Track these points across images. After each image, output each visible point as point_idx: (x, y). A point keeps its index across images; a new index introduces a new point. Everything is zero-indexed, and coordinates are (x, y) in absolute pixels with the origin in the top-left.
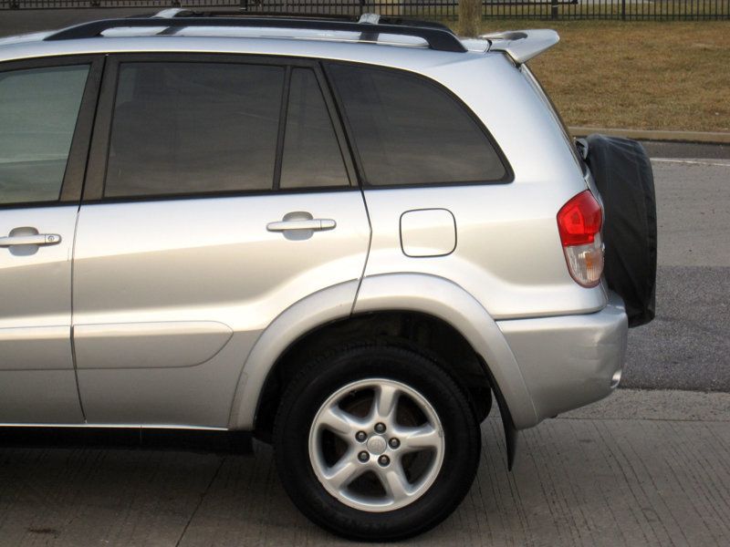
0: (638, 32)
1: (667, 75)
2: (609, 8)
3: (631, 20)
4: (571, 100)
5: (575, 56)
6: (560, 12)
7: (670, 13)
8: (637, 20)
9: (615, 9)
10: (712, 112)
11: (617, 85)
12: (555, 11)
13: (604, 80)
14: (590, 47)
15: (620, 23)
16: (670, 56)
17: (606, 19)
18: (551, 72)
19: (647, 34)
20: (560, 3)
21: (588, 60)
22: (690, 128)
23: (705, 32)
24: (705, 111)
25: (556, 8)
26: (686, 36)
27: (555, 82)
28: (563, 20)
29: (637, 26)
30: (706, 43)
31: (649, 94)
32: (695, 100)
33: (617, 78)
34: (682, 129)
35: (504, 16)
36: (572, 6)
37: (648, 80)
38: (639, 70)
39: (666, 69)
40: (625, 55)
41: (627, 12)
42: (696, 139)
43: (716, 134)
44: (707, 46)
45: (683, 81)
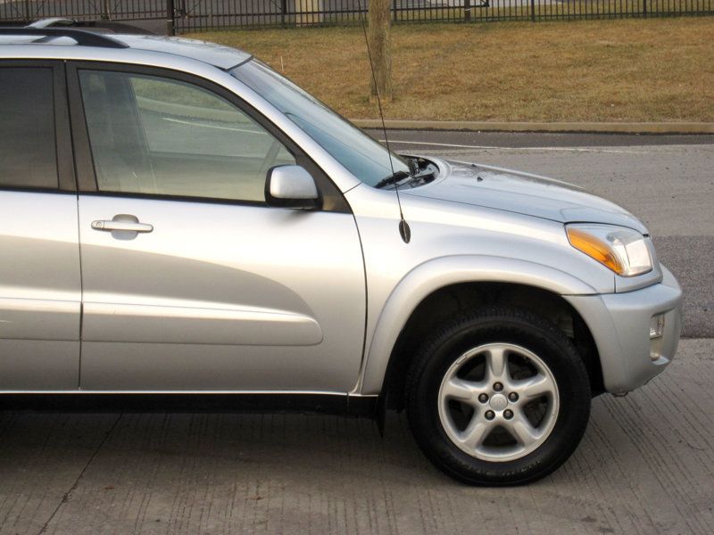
0: (546, 32)
1: (570, 71)
2: (519, 10)
3: (540, 21)
4: (477, 97)
5: (485, 56)
6: (472, 15)
7: (577, 12)
8: (546, 20)
9: (525, 10)
10: (608, 104)
11: (521, 82)
12: (468, 14)
13: (510, 78)
14: (500, 48)
15: (530, 24)
16: (573, 54)
17: (517, 20)
18: (461, 72)
19: (554, 33)
20: (472, 7)
21: (498, 59)
22: (587, 119)
23: (610, 30)
24: (601, 103)
25: (469, 12)
26: (591, 34)
27: (464, 81)
28: (476, 22)
29: (547, 26)
30: (609, 40)
31: (550, 89)
32: (593, 93)
33: (522, 75)
34: (578, 120)
35: (420, 20)
36: (484, 9)
37: (551, 76)
38: (544, 67)
39: (570, 66)
40: (532, 54)
41: (536, 13)
42: (592, 129)
43: (610, 123)
44: (610, 43)
45: (584, 76)
